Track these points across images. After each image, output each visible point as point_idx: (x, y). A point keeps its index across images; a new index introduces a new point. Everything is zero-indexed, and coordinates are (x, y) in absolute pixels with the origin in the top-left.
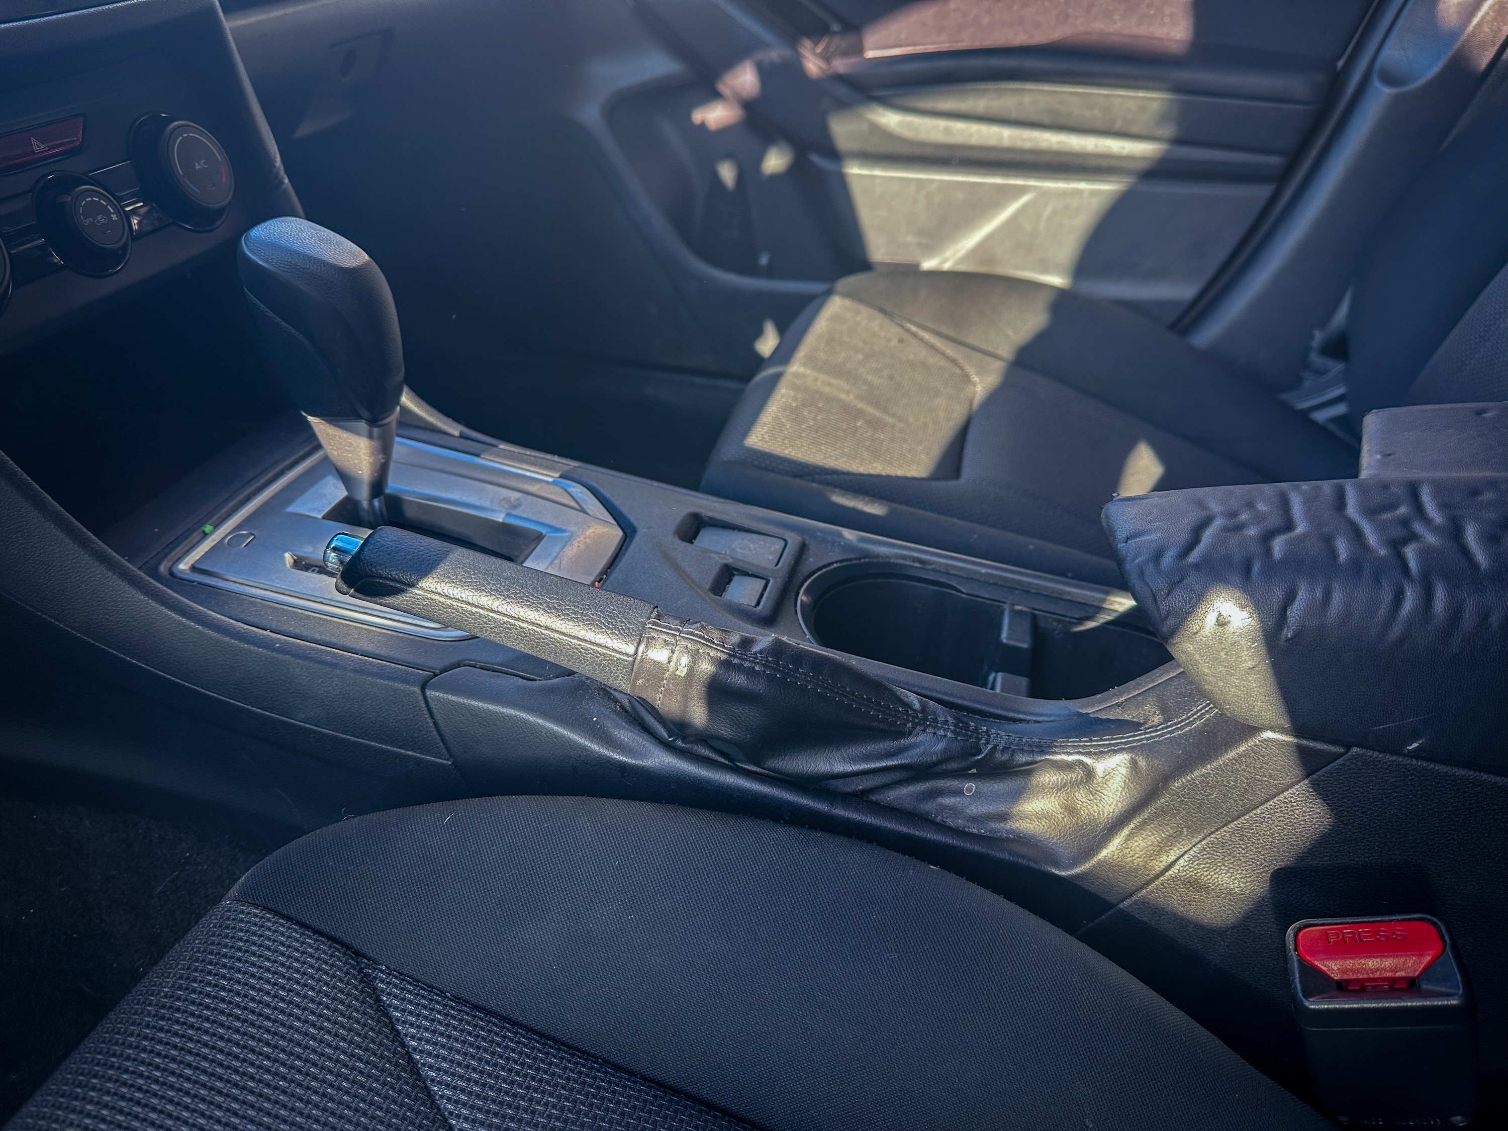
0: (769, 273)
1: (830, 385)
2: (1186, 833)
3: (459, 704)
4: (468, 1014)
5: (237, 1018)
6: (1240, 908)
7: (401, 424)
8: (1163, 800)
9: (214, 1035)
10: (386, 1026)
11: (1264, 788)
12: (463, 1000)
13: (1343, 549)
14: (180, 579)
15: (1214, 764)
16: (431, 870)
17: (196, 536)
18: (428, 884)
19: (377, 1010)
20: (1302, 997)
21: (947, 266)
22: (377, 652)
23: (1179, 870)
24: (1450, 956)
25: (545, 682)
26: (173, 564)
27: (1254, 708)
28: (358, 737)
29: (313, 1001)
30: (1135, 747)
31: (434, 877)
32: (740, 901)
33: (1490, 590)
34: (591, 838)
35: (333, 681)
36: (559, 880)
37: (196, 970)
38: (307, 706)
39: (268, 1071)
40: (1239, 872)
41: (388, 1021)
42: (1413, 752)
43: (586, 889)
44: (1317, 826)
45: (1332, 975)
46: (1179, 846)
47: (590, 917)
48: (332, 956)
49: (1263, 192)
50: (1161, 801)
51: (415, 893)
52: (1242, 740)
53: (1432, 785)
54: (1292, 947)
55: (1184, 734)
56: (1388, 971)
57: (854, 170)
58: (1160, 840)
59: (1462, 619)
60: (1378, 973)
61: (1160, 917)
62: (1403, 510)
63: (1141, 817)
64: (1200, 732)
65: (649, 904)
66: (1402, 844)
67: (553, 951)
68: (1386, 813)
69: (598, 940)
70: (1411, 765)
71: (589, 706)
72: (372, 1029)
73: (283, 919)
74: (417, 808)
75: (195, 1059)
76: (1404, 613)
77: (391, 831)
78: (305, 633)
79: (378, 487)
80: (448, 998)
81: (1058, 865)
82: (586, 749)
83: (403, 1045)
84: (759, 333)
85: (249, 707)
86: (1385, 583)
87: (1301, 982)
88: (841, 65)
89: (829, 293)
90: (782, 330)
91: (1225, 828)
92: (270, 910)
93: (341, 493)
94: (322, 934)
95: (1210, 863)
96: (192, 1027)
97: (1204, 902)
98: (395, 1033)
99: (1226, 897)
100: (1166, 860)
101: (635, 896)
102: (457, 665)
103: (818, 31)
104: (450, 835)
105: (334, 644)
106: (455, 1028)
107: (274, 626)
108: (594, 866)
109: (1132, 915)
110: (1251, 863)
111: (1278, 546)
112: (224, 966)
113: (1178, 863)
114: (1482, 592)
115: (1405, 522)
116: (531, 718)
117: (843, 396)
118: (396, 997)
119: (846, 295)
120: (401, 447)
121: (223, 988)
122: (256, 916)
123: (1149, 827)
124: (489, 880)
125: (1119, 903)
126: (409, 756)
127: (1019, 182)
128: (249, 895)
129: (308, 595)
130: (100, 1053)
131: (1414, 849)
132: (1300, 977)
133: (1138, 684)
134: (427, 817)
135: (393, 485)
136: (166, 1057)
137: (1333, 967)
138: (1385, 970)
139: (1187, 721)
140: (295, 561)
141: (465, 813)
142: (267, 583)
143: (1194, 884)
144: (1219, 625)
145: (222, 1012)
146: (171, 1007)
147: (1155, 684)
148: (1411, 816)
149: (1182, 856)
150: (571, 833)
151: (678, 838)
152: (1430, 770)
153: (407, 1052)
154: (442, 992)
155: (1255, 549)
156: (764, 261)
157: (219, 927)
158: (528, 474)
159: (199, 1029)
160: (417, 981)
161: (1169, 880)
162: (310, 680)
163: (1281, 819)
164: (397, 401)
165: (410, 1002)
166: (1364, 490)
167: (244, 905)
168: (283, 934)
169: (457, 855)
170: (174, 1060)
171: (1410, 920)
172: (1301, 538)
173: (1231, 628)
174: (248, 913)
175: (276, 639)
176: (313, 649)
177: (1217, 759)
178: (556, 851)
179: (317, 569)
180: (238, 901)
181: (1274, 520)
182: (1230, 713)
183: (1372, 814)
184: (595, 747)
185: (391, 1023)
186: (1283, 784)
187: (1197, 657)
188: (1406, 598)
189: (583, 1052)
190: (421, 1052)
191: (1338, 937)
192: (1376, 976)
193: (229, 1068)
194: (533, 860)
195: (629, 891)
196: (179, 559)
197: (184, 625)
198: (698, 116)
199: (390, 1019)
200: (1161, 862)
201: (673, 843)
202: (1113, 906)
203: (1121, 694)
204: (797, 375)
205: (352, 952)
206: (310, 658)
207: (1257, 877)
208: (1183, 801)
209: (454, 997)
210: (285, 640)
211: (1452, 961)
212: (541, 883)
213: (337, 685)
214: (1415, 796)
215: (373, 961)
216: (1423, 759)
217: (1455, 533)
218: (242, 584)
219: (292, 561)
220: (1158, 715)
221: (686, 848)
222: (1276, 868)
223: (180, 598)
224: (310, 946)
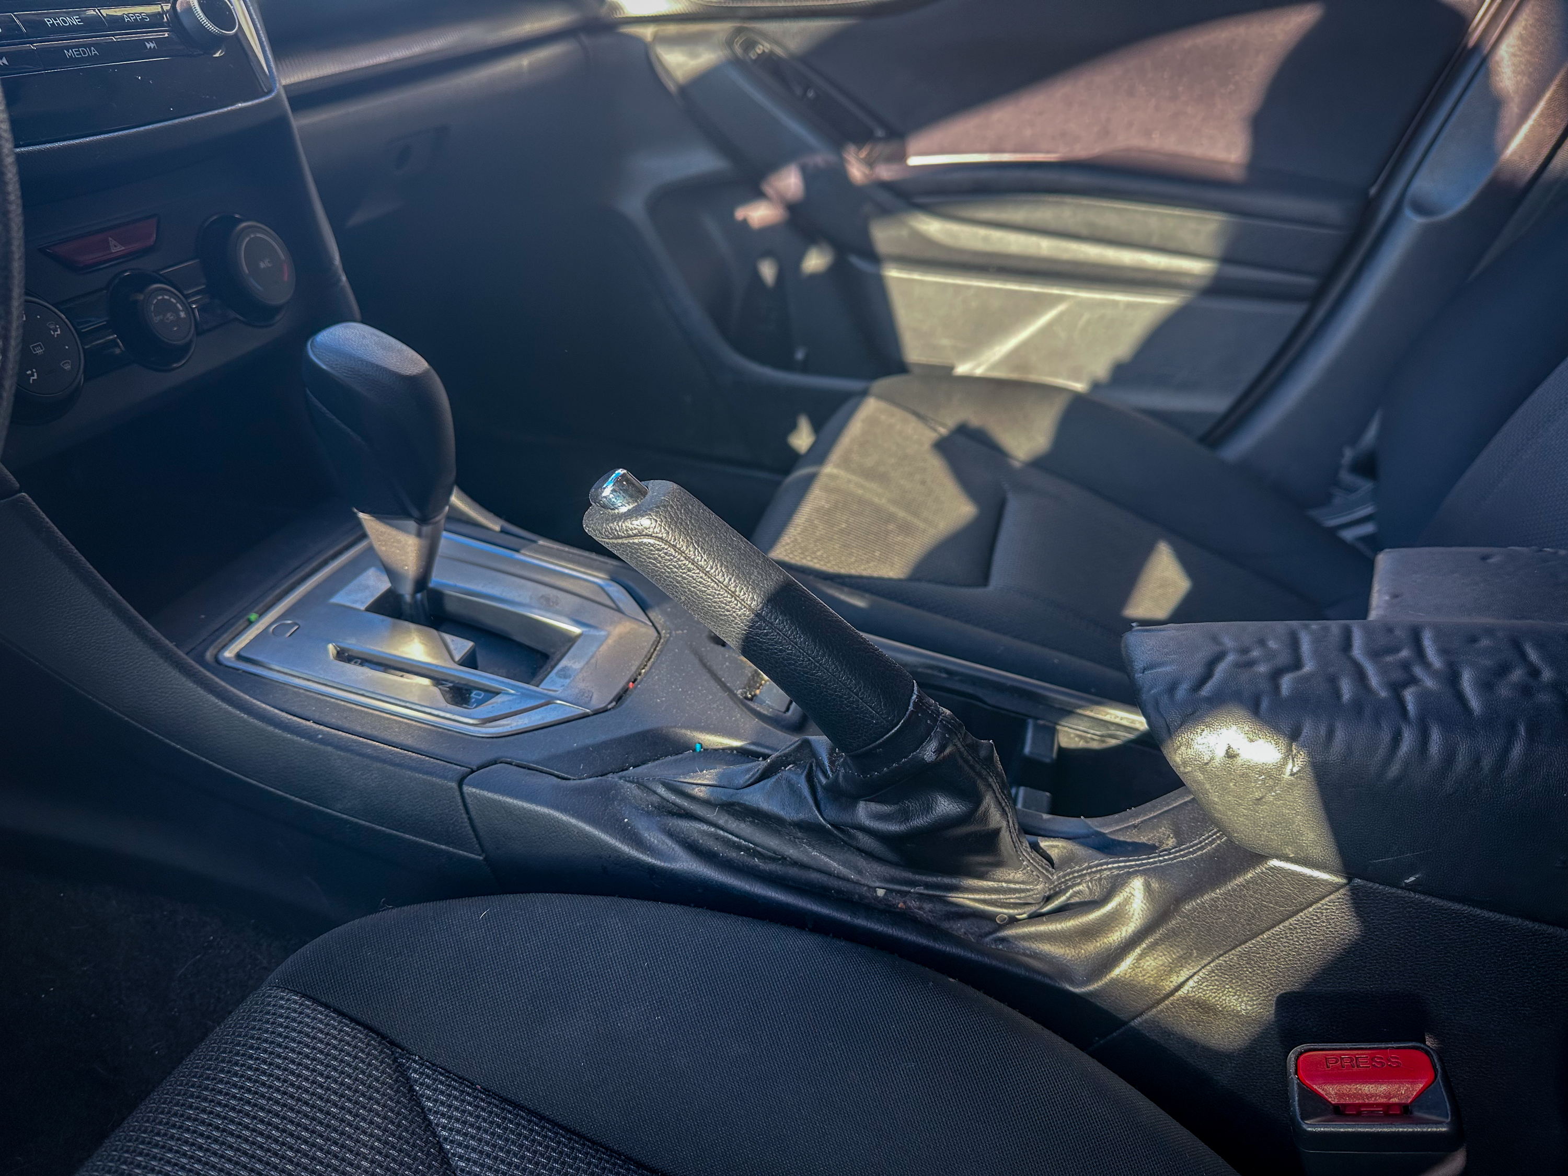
0: (805, 368)
1: (863, 487)
2: (1195, 954)
3: (494, 801)
4: (497, 1106)
5: (277, 1102)
6: (1247, 1030)
7: (449, 518)
8: (1174, 922)
9: (254, 1118)
10: (418, 1115)
11: (1270, 914)
12: (493, 1093)
13: (1347, 689)
14: (226, 666)
15: (1223, 889)
16: (466, 964)
17: (241, 623)
18: (463, 977)
19: (410, 1100)
20: (1300, 1120)
21: (979, 372)
22: (418, 746)
23: (1188, 990)
24: (1441, 1084)
25: (579, 782)
26: (219, 651)
27: (1261, 837)
28: (394, 830)
29: (349, 1088)
30: (1148, 869)
31: (469, 970)
32: (764, 1006)
33: (1481, 735)
34: (622, 939)
35: (373, 774)
36: (589, 979)
37: (237, 1054)
38: (345, 797)
39: (306, 1155)
40: (1246, 994)
41: (420, 1111)
42: (1410, 885)
43: (615, 988)
44: (1320, 953)
45: (1330, 1100)
46: (1188, 966)
47: (618, 1016)
48: (368, 1045)
49: (1296, 311)
50: (1173, 923)
51: (450, 985)
52: (1250, 867)
53: (1429, 918)
54: (1292, 1070)
55: (1195, 858)
56: (1382, 1097)
57: (893, 273)
58: (1171, 961)
59: (1455, 762)
60: (1373, 1099)
61: (1169, 1036)
62: (1405, 653)
63: (1153, 937)
64: (1210, 857)
65: (676, 1006)
66: (1401, 973)
67: (582, 1048)
68: (1385, 943)
69: (626, 1038)
70: (1409, 897)
71: (622, 808)
72: (405, 1118)
73: (322, 1007)
74: (454, 902)
75: (236, 1141)
76: (1402, 754)
77: (429, 924)
78: (347, 725)
79: (421, 583)
80: (478, 1090)
81: (1072, 982)
82: (616, 850)
83: (434, 1134)
84: (792, 427)
85: (288, 796)
86: (1384, 725)
87: (1300, 1105)
88: (886, 172)
89: (864, 393)
90: (817, 427)
91: (1233, 952)
92: (309, 998)
93: (384, 585)
94: (358, 1023)
95: (1217, 985)
96: (233, 1109)
97: (1212, 1023)
98: (428, 1122)
99: (1233, 1018)
100: (1176, 980)
101: (662, 997)
102: (495, 762)
103: (862, 137)
104: (485, 930)
105: (376, 737)
106: (485, 1120)
107: (317, 716)
108: (624, 966)
109: (1142, 1034)
110: (1257, 987)
111: (1286, 683)
112: (265, 1051)
113: (1188, 983)
114: (1474, 737)
115: (1406, 666)
116: (564, 818)
117: (876, 500)
118: (428, 1087)
119: (881, 397)
120: (448, 541)
121: (264, 1073)
122: (295, 1002)
123: (1160, 947)
124: (522, 976)
125: (1130, 1021)
126: (442, 850)
127: (1055, 291)
128: (289, 982)
129: (350, 686)
130: (145, 1132)
131: (1412, 979)
132: (1299, 1100)
133: (1154, 807)
134: (463, 911)
135: (437, 579)
136: (209, 1137)
137: (1331, 1092)
138: (1380, 1096)
139: (1199, 846)
140: (338, 653)
141: (500, 909)
142: (311, 673)
143: (1203, 1007)
144: (1228, 757)
145: (263, 1096)
146: (213, 1090)
147: (1170, 807)
148: (1410, 947)
149: (1191, 977)
150: (603, 933)
151: (706, 942)
152: (1427, 903)
153: (438, 1142)
154: (472, 1084)
155: (1264, 685)
156: (800, 355)
157: (260, 1012)
158: (567, 571)
159: (240, 1111)
160: (448, 1072)
161: (1178, 1000)
162: (350, 772)
163: (1286, 944)
164: (447, 501)
165: (442, 1093)
166: (1369, 632)
167: (283, 992)
168: (321, 1021)
169: (492, 950)
170: (216, 1141)
171: (1404, 1048)
172: (1307, 678)
173: (1239, 761)
174: (288, 1000)
175: (319, 730)
176: (355, 741)
177: (1226, 884)
178: (587, 950)
179: (359, 661)
180: (278, 987)
181: (1284, 658)
182: (1238, 841)
183: (1373, 943)
184: (625, 848)
185: (423, 1113)
186: (1288, 911)
187: (1208, 786)
188: (1404, 739)
189: (606, 1149)
190: (452, 1142)
191: (1336, 1062)
192: (1371, 1102)
193: (268, 1150)
194: (565, 958)
195: (657, 992)
196: (224, 647)
197: (230, 713)
198: (741, 213)
199: (423, 1109)
200: (1171, 982)
201: (701, 947)
202: (1124, 1023)
203: (1137, 816)
204: (832, 477)
205: (387, 1042)
206: (352, 750)
207: (1263, 1000)
208: (1193, 923)
209: (484, 1089)
210: (328, 732)
211: (1443, 1090)
212: (572, 981)
213: (376, 778)
214: (1413, 927)
215: (407, 1051)
216: (1419, 892)
217: (1452, 678)
218: (286, 674)
219: (335, 652)
220: (1172, 838)
221: (713, 953)
222: (1282, 992)
223: (228, 687)
224: (348, 1034)
